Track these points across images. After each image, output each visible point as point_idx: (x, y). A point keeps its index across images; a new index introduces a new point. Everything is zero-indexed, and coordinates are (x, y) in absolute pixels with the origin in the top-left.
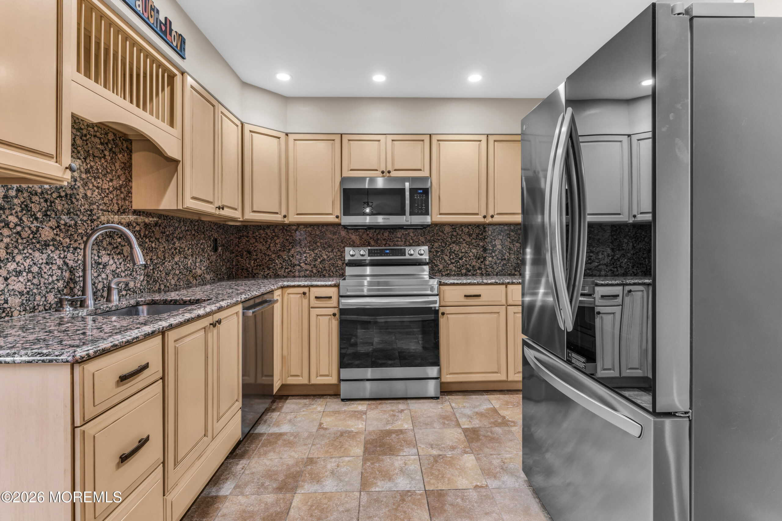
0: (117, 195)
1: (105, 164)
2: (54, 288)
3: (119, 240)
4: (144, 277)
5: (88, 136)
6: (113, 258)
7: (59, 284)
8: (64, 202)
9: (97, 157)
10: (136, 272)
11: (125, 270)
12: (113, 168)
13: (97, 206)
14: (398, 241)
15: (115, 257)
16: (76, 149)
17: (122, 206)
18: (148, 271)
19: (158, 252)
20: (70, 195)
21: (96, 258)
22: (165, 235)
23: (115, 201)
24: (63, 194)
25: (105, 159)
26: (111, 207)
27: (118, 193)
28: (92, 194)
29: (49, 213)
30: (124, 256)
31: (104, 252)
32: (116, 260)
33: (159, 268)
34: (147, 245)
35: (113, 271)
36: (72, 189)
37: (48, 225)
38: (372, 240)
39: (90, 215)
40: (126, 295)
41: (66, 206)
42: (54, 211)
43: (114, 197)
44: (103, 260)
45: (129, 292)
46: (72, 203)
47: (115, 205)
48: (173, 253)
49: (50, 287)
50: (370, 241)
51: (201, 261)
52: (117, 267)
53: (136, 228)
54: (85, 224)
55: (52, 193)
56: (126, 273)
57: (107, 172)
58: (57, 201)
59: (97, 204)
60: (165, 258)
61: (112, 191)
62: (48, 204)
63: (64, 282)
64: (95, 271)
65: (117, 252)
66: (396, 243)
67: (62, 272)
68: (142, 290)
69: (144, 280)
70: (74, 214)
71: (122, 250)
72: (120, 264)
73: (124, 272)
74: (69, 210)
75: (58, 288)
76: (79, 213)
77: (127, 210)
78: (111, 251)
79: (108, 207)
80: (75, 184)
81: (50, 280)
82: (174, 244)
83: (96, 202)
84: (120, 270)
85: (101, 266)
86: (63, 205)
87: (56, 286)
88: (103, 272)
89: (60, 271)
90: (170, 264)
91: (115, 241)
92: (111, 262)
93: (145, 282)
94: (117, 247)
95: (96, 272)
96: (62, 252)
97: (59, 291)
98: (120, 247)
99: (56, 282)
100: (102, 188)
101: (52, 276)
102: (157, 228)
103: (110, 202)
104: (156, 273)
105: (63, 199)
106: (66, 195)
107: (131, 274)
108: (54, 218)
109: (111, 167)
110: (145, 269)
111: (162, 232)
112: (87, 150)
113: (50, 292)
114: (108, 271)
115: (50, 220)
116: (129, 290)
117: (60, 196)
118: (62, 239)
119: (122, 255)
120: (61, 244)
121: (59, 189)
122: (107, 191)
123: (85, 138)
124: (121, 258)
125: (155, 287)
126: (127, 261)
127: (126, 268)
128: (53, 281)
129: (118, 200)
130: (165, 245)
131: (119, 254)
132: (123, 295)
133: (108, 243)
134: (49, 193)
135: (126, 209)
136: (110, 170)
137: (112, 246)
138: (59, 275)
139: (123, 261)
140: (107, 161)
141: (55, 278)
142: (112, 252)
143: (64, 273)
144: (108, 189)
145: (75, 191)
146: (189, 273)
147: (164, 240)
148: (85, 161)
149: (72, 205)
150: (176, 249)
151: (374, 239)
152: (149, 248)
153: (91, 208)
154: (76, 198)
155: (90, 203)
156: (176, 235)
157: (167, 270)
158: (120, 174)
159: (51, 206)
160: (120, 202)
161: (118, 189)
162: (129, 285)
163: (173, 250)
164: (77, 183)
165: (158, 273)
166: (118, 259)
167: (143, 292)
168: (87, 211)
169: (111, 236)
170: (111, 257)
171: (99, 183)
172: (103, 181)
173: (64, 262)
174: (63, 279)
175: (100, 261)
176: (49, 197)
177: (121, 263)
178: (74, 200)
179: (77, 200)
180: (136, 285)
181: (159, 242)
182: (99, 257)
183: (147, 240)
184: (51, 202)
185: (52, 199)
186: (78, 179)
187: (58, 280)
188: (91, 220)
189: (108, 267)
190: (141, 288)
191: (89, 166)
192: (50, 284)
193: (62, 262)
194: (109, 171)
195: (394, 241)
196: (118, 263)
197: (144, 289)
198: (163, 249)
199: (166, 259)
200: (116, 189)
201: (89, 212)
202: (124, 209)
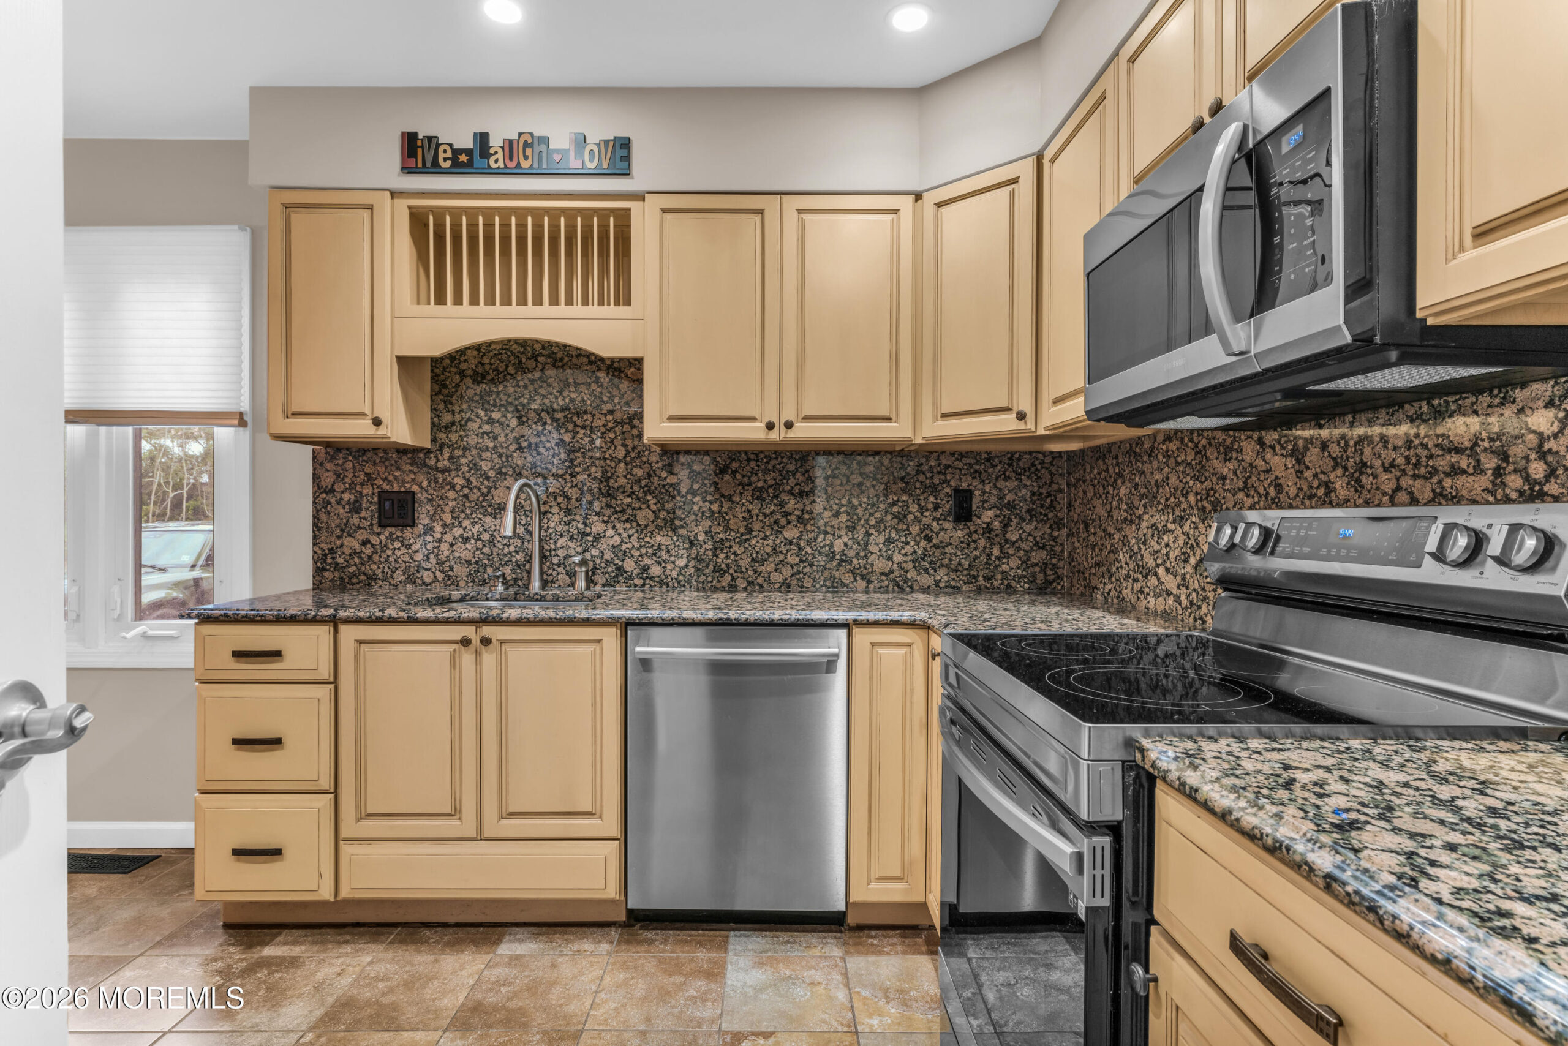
0: (623, 433)
1: (599, 390)
2: (511, 561)
3: (629, 500)
4: (689, 562)
5: (566, 359)
6: (614, 527)
7: (518, 557)
8: (525, 455)
9: (583, 384)
10: (668, 551)
11: (641, 547)
12: (615, 392)
13: (583, 453)
14: (1455, 471)
15: (618, 525)
16: (546, 382)
17: (634, 448)
18: (698, 552)
19: (729, 521)
20: (536, 444)
21: (581, 526)
22: (751, 488)
23: (618, 442)
24: (525, 444)
25: (597, 383)
26: (611, 451)
27: (624, 429)
28: (574, 438)
29: (504, 470)
30: (639, 525)
31: (596, 518)
32: (621, 531)
33: (731, 547)
34: (696, 508)
35: (613, 547)
36: (539, 436)
37: (503, 485)
38: (1339, 472)
39: (569, 467)
40: (643, 585)
41: (530, 459)
42: (511, 467)
43: (616, 436)
44: (594, 529)
45: (648, 581)
46: (539, 453)
47: (620, 447)
48: (776, 522)
49: (506, 559)
50: (1332, 476)
51: (889, 541)
52: (622, 541)
53: (668, 480)
54: (560, 479)
55: (508, 446)
56: (644, 551)
57: (603, 401)
58: (515, 455)
59: (583, 450)
60: (749, 531)
61: (611, 428)
62: (504, 459)
63: (527, 554)
64: (579, 544)
65: (624, 519)
66: (1447, 483)
67: (523, 543)
68: (682, 583)
69: (687, 566)
70: (543, 469)
71: (635, 516)
72: (630, 537)
73: (638, 549)
74: (535, 463)
75: (516, 562)
76: (550, 466)
77: (646, 453)
78: (609, 517)
79: (605, 452)
80: (545, 429)
81: (506, 550)
82: (782, 504)
83: (580, 448)
84: (630, 546)
85: (590, 539)
86: (525, 458)
87: (514, 560)
88: (594, 547)
89: (519, 541)
90: (766, 542)
91: (619, 502)
92: (610, 532)
93: (691, 570)
94: (623, 511)
95: (581, 545)
96: (523, 517)
97: (518, 566)
98: (629, 511)
99: (514, 554)
100: (591, 427)
101: (508, 546)
102: (727, 477)
103: (609, 444)
104: (722, 556)
105: (525, 450)
106: (530, 445)
107: (655, 554)
108: (512, 476)
109: (610, 393)
110: (691, 548)
111: (741, 484)
112: (564, 378)
113: (506, 564)
114: (605, 546)
115: (505, 479)
116: (651, 578)
117: (520, 448)
118: (522, 502)
119: (635, 524)
120: (522, 507)
121: (519, 439)
122: (603, 429)
123: (560, 364)
124: (632, 527)
125: (719, 581)
126: (645, 532)
127: (643, 544)
128: (510, 553)
129: (625, 439)
130: (751, 507)
131: (627, 521)
132: (636, 586)
133: (603, 505)
134: (504, 445)
135: (644, 451)
136: (609, 398)
137: (613, 510)
138: (519, 545)
139: (637, 532)
140: (602, 386)
141: (512, 549)
142: (613, 519)
143: (526, 544)
144: (604, 426)
145: (543, 438)
146: (839, 565)
147: (749, 498)
148: (561, 394)
149: (539, 457)
150: (786, 514)
151: (1345, 469)
152: (703, 513)
153: (572, 456)
154: (544, 447)
155: (569, 451)
156: (787, 488)
157: (757, 553)
158: (630, 398)
159: (507, 461)
160: (629, 442)
161: (626, 423)
162: (651, 571)
163: (777, 516)
164: (547, 427)
165: (727, 557)
166: (625, 529)
167: (684, 586)
168: (563, 462)
169: (609, 495)
170: (610, 525)
171: (585, 420)
172: (594, 415)
173: (526, 529)
174: (524, 551)
175: (588, 530)
176: (504, 450)
177: (633, 535)
178: (542, 450)
179: (548, 450)
180: (668, 572)
181: (733, 502)
182: (585, 524)
183: (697, 499)
184: (507, 457)
185: (509, 453)
186: (549, 421)
187: (516, 552)
188: (570, 474)
189: (603, 541)
190: (681, 578)
191: (567, 400)
192: (505, 555)
193: (523, 529)
194: (605, 399)
195: (1435, 471)
196: (625, 535)
197: (689, 582)
198: (745, 515)
199: (754, 533)
200: (622, 423)
201: (567, 464)
202: (639, 452)
